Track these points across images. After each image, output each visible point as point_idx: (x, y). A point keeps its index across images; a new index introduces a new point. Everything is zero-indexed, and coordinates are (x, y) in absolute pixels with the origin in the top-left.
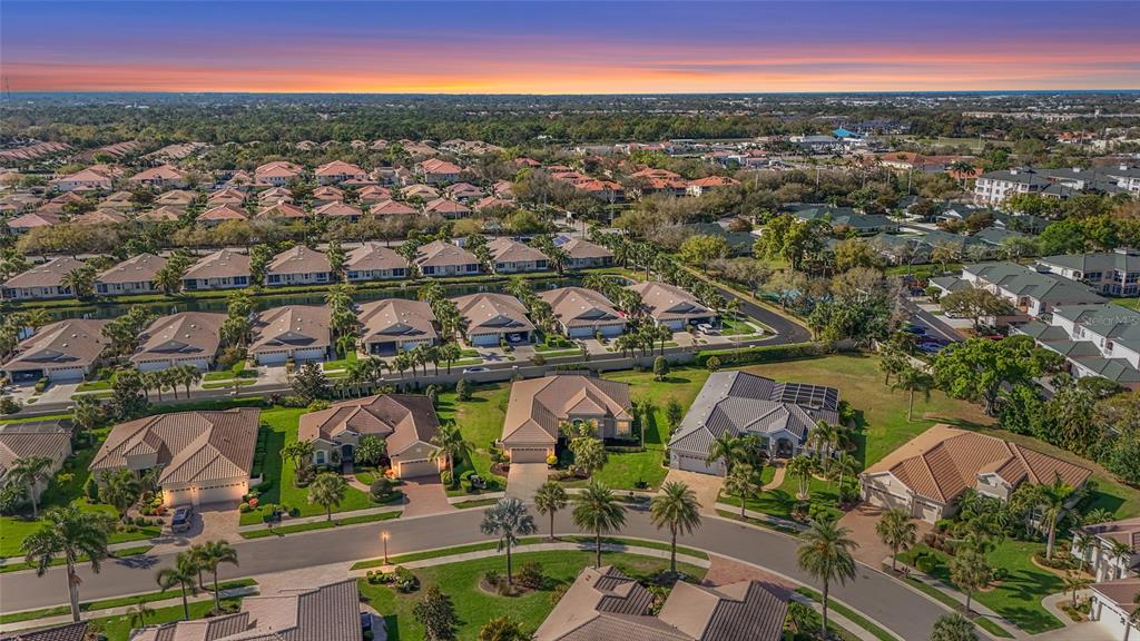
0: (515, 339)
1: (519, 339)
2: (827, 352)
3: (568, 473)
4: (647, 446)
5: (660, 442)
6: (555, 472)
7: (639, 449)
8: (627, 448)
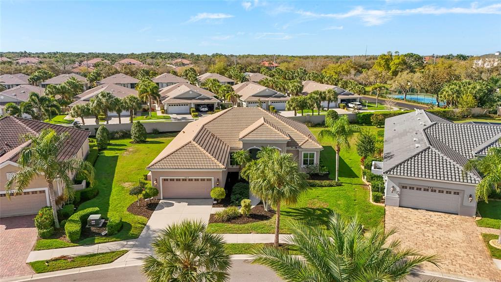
0: (203, 109)
1: (206, 109)
2: (464, 117)
3: (241, 211)
4: (342, 180)
5: (356, 176)
6: (221, 210)
7: (333, 182)
8: (318, 182)
